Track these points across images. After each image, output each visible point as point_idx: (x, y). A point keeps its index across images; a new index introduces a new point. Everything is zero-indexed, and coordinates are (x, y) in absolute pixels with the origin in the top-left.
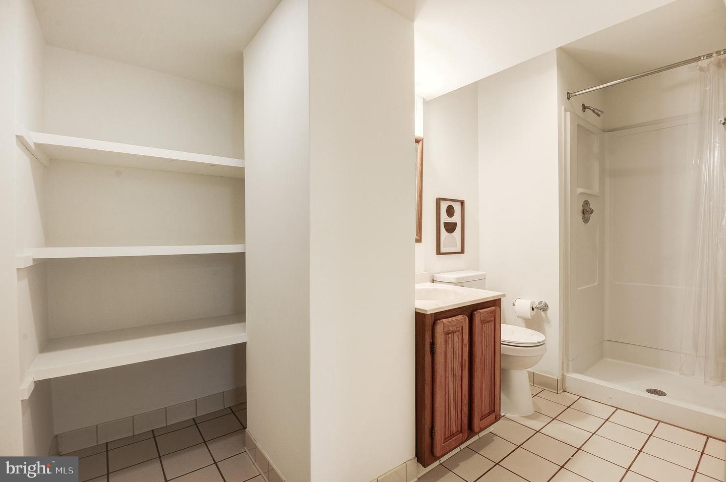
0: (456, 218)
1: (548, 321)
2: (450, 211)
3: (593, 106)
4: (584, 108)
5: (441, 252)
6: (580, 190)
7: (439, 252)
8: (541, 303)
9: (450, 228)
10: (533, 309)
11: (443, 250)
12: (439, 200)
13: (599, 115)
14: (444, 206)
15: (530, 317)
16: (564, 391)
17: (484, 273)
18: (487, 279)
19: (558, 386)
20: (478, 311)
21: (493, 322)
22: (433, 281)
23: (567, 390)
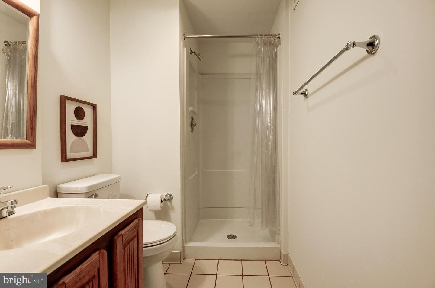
0: (87, 121)
1: (173, 208)
2: (79, 113)
3: (196, 52)
4: (191, 52)
5: (68, 158)
6: (191, 108)
7: (64, 158)
8: (167, 195)
9: (80, 131)
10: (162, 201)
11: (69, 155)
12: (64, 100)
13: (200, 59)
14: (71, 108)
15: (160, 209)
16: (185, 259)
17: (118, 176)
18: (121, 181)
19: (181, 257)
20: (120, 233)
21: (136, 238)
22: (56, 194)
23: (187, 257)
